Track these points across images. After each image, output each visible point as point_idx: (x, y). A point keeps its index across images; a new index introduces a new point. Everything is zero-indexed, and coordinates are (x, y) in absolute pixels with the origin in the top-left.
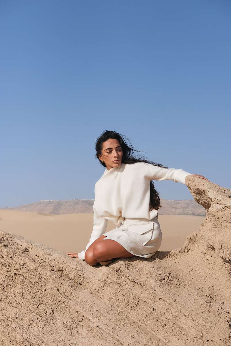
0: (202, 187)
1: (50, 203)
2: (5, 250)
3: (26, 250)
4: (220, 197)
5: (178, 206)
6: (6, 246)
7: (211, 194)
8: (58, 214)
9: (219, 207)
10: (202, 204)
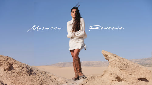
0: (107, 54)
1: (62, 63)
2: (43, 77)
3: (50, 77)
4: (112, 57)
5: (106, 63)
6: (43, 75)
7: (109, 56)
8: (64, 67)
9: (112, 60)
10: (107, 59)
